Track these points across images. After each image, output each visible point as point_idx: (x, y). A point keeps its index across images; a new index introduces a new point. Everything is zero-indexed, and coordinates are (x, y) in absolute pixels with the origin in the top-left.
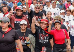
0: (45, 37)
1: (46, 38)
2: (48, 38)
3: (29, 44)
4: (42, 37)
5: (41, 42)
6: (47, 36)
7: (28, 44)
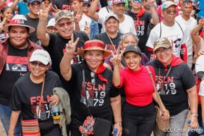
0: (96, 92)
1: (99, 95)
2: (104, 95)
3: (59, 113)
4: (87, 92)
5: (85, 103)
6: (102, 90)
7: (57, 114)
